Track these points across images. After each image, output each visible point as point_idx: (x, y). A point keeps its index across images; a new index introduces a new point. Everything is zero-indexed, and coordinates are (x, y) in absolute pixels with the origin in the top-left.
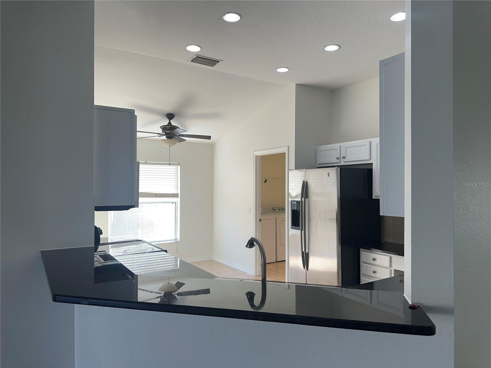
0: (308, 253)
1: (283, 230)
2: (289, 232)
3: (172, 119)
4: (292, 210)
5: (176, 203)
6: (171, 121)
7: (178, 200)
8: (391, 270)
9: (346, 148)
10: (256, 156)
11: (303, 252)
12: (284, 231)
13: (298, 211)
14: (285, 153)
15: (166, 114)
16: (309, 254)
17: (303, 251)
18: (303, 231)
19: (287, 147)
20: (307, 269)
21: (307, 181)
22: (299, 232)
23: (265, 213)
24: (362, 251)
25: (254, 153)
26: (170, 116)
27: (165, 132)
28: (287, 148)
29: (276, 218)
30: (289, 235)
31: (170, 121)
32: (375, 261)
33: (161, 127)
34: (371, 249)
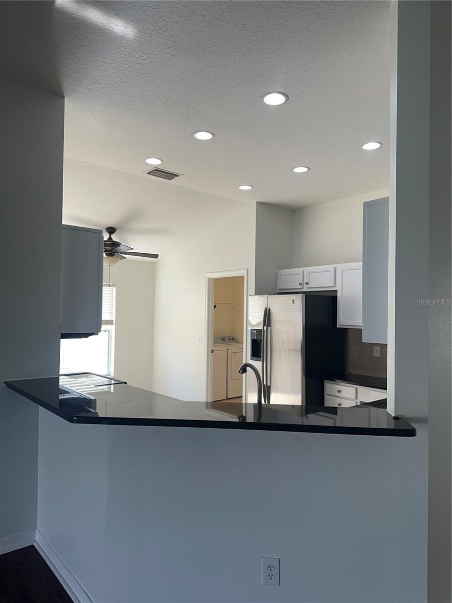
0: (270, 386)
1: (234, 363)
3: (113, 233)
4: (252, 339)
5: (110, 332)
6: (112, 236)
7: (113, 328)
8: (357, 402)
9: (309, 273)
10: (209, 279)
13: (259, 341)
14: (244, 276)
15: (106, 228)
17: (264, 384)
18: (264, 363)
21: (269, 308)
22: (261, 362)
24: (327, 383)
25: (207, 275)
26: (111, 230)
28: (246, 271)
29: (227, 349)
32: (340, 393)
34: (336, 380)
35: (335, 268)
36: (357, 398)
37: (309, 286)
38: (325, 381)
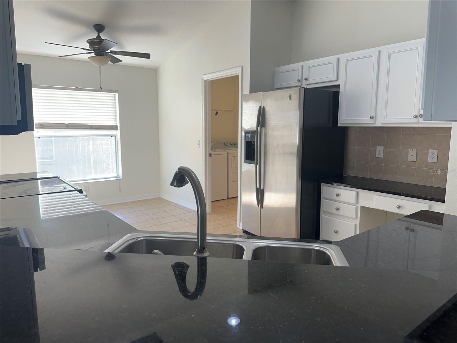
0: (263, 189)
1: (235, 166)
2: (243, 168)
3: (102, 31)
4: (246, 141)
5: (116, 137)
6: (101, 35)
7: (118, 133)
8: (357, 208)
9: (309, 67)
10: (205, 81)
11: (257, 189)
12: (237, 167)
13: (253, 143)
14: (239, 75)
15: (93, 25)
16: (264, 191)
17: (258, 187)
18: (258, 166)
19: (241, 67)
20: (262, 206)
21: (264, 107)
22: (254, 166)
23: (216, 148)
24: (324, 186)
25: (203, 77)
26: (99, 28)
27: (93, 47)
28: (240, 69)
29: (228, 154)
30: (243, 170)
31: (99, 34)
32: (339, 196)
33: (88, 41)
34: (334, 183)
35: (338, 59)
36: (357, 202)
37: (308, 82)
38: (322, 184)
